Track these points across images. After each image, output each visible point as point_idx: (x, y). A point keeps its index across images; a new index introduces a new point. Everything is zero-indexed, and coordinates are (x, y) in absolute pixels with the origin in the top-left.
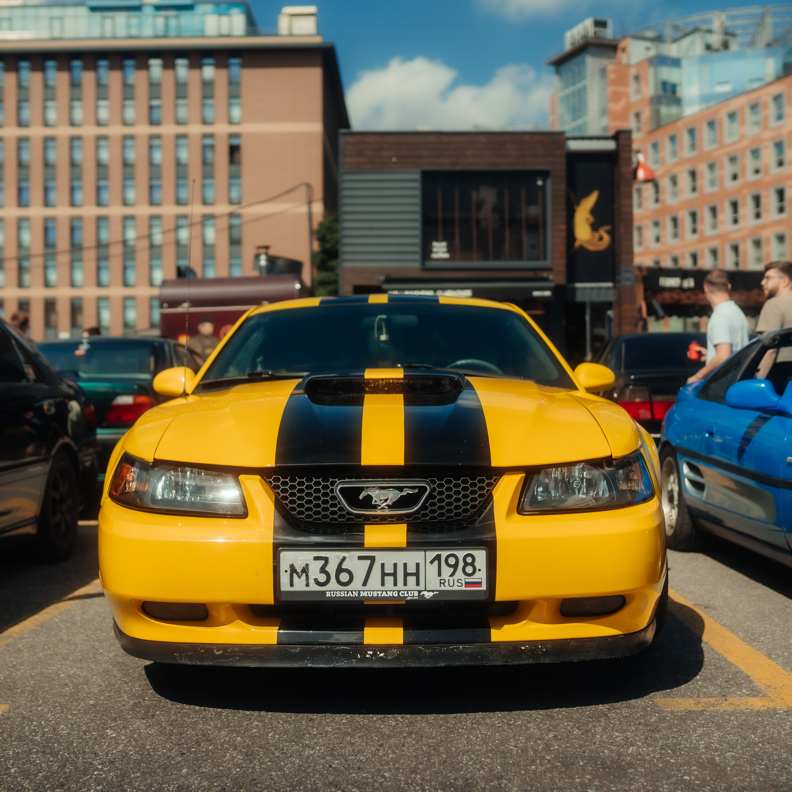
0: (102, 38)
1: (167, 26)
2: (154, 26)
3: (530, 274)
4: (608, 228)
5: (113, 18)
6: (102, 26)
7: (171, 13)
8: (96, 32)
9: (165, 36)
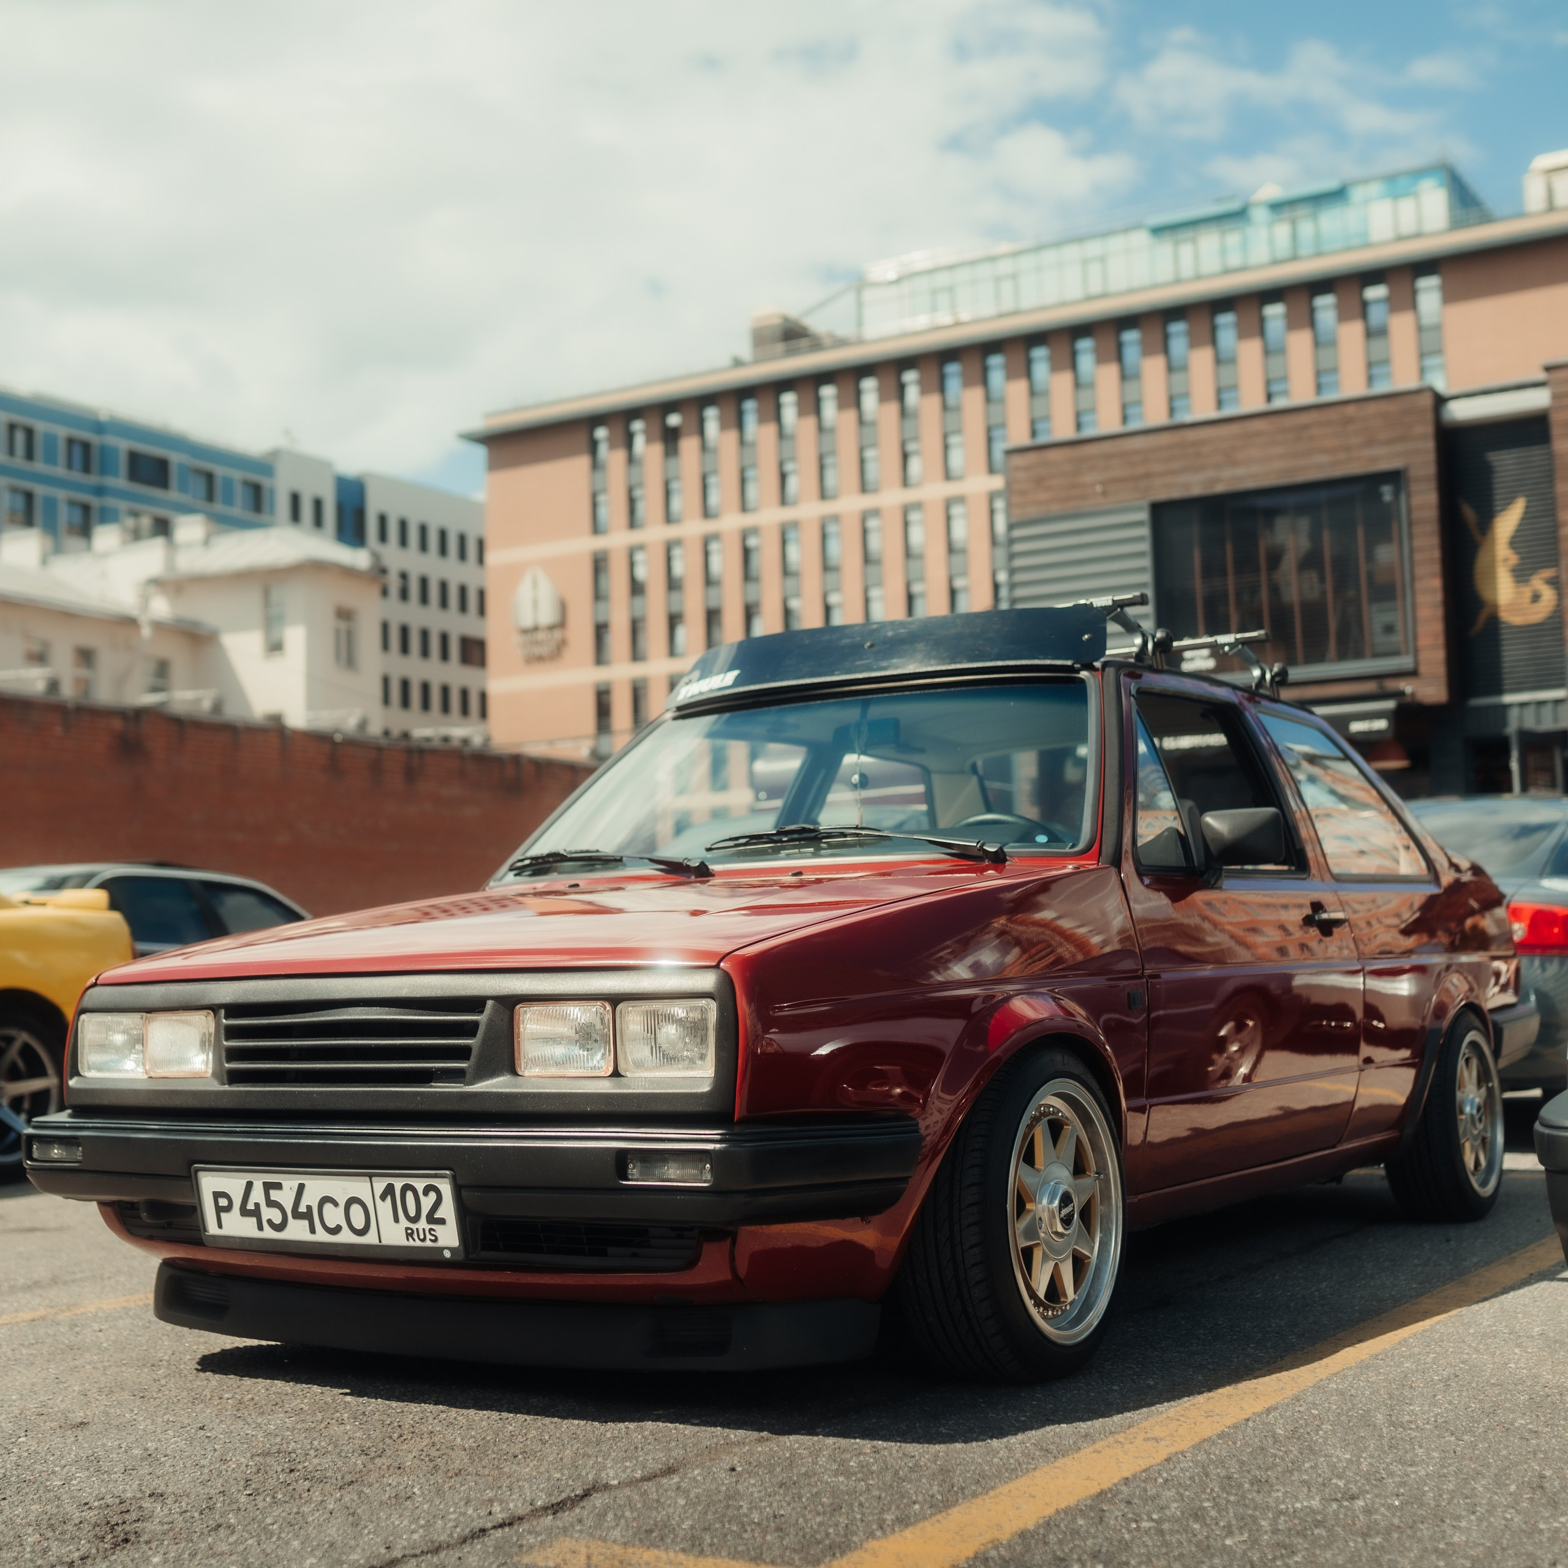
0: (1178, 281)
1: (1294, 237)
2: (1271, 241)
3: (1370, 687)
4: (1548, 573)
5: (1194, 241)
6: (1176, 259)
7: (1302, 211)
8: (1164, 272)
9: (1295, 258)
